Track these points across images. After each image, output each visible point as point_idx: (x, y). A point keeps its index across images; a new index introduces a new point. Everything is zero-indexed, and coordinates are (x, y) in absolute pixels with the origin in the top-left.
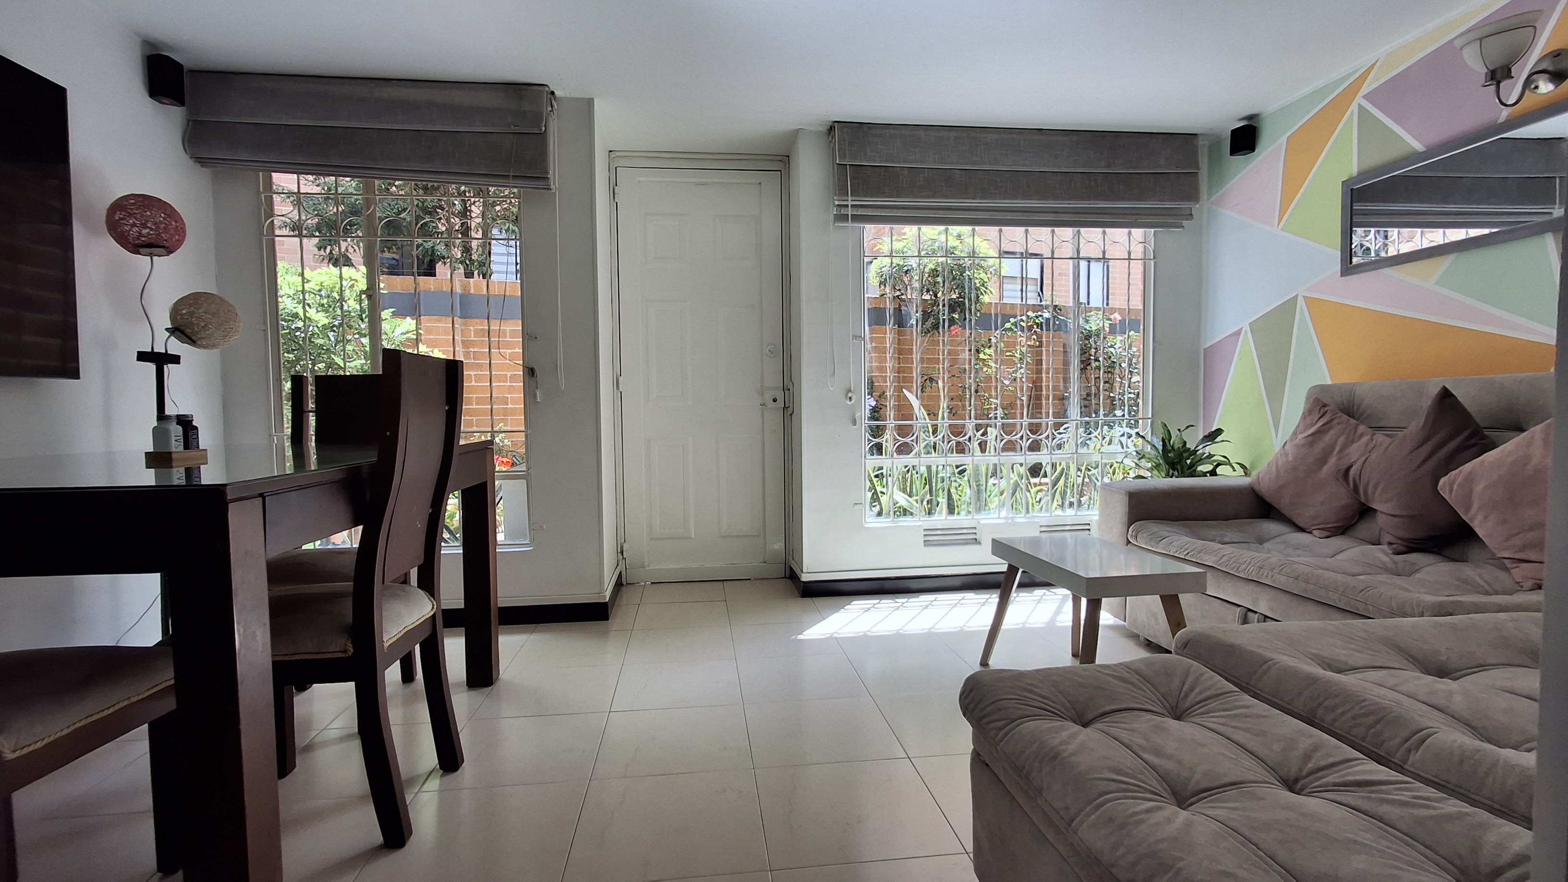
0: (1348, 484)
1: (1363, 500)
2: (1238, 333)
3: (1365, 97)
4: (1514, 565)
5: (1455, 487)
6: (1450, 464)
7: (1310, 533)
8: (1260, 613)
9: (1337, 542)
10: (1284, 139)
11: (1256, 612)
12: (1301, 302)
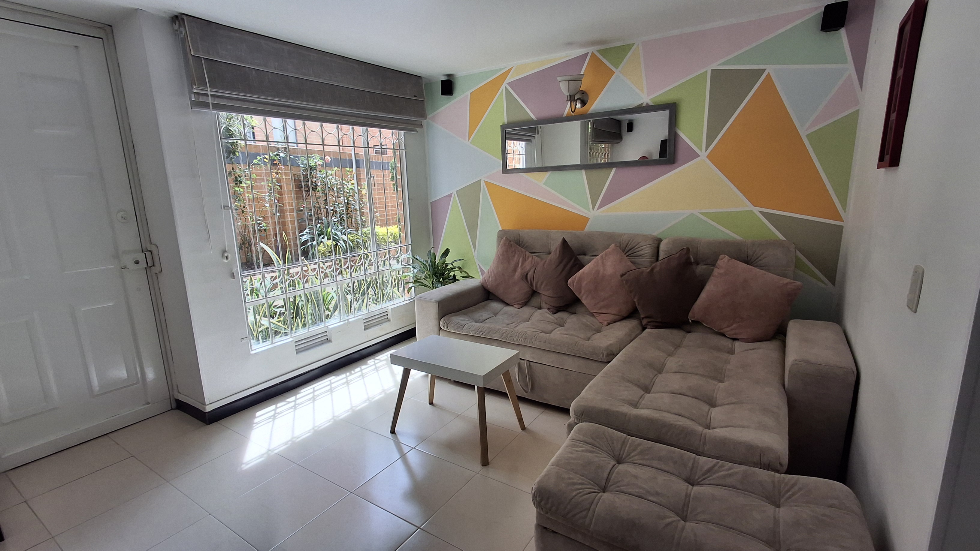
0: (527, 281)
1: (534, 289)
2: (450, 196)
3: (509, 84)
4: (598, 315)
5: (575, 284)
6: (570, 274)
7: (512, 306)
8: (526, 360)
9: (527, 310)
10: (468, 93)
11: (524, 360)
12: (483, 183)
